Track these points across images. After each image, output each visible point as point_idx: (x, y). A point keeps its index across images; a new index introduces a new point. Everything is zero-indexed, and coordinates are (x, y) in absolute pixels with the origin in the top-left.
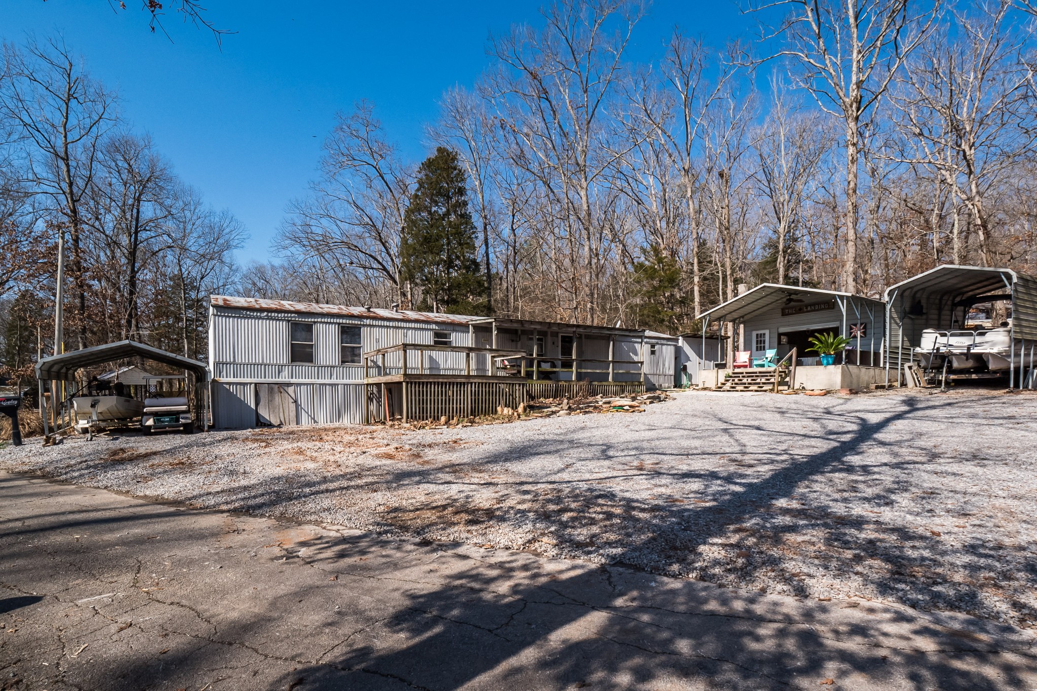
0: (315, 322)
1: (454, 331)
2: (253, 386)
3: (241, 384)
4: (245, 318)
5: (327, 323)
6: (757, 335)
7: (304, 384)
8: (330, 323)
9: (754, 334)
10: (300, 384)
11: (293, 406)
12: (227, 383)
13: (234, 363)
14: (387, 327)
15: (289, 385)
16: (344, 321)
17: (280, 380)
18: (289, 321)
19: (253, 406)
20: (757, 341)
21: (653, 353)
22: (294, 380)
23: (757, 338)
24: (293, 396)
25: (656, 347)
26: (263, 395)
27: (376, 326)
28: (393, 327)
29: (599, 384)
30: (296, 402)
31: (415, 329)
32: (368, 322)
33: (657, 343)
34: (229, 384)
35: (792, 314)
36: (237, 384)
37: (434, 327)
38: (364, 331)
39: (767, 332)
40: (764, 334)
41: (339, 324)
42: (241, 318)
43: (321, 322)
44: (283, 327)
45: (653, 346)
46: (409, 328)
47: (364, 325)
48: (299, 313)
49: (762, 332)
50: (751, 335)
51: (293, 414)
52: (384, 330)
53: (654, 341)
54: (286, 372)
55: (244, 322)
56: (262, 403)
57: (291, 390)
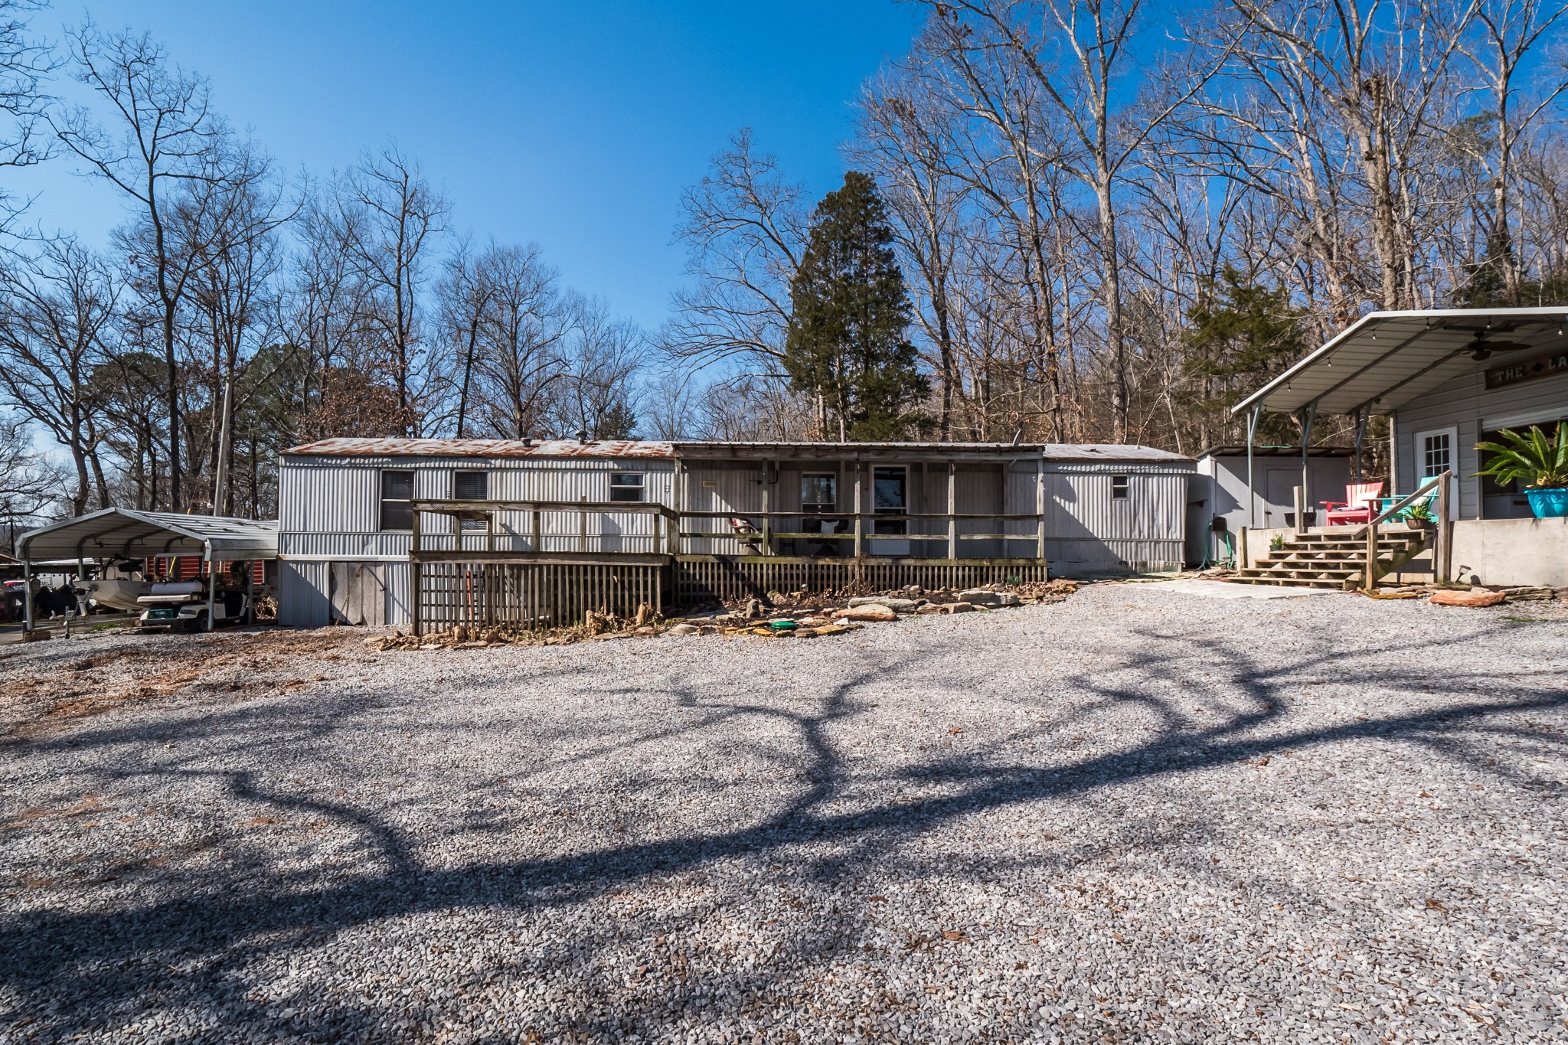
0: (416, 469)
1: (647, 470)
2: (327, 565)
3: (311, 562)
4: (320, 468)
5: (433, 469)
6: (1429, 440)
7: (398, 563)
8: (439, 468)
9: (1421, 438)
10: (392, 563)
11: (381, 596)
12: (294, 562)
13: (305, 533)
14: (529, 470)
15: (377, 563)
16: (460, 464)
17: (365, 556)
18: (379, 469)
19: (326, 595)
20: (1429, 456)
21: (1120, 493)
22: (384, 557)
23: (1429, 447)
24: (382, 580)
25: (1131, 481)
26: (341, 578)
27: (510, 469)
28: (538, 469)
29: (919, 563)
30: (385, 589)
31: (576, 470)
32: (498, 463)
33: (1132, 473)
34: (297, 562)
35: (1514, 381)
36: (306, 562)
37: (611, 465)
38: (493, 479)
39: (1452, 432)
40: (1446, 438)
41: (452, 469)
42: (316, 468)
43: (425, 468)
44: (371, 476)
45: (1119, 479)
46: (566, 470)
47: (491, 469)
48: (396, 457)
49: (1441, 432)
50: (1413, 442)
51: (381, 607)
52: (524, 475)
53: (1122, 468)
54: (372, 546)
55: (318, 475)
56: (339, 591)
57: (380, 570)
